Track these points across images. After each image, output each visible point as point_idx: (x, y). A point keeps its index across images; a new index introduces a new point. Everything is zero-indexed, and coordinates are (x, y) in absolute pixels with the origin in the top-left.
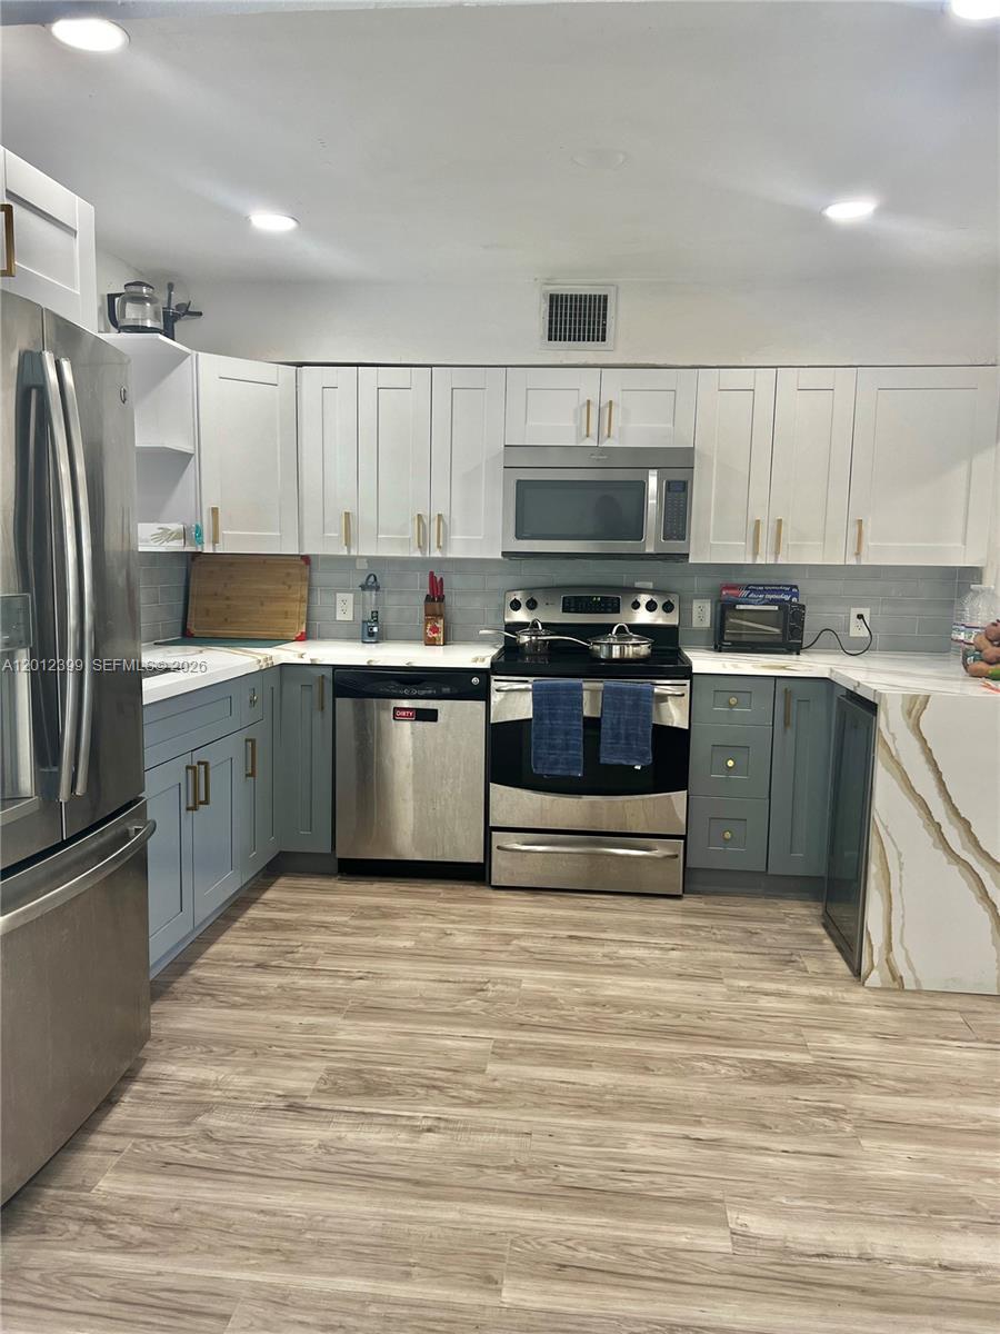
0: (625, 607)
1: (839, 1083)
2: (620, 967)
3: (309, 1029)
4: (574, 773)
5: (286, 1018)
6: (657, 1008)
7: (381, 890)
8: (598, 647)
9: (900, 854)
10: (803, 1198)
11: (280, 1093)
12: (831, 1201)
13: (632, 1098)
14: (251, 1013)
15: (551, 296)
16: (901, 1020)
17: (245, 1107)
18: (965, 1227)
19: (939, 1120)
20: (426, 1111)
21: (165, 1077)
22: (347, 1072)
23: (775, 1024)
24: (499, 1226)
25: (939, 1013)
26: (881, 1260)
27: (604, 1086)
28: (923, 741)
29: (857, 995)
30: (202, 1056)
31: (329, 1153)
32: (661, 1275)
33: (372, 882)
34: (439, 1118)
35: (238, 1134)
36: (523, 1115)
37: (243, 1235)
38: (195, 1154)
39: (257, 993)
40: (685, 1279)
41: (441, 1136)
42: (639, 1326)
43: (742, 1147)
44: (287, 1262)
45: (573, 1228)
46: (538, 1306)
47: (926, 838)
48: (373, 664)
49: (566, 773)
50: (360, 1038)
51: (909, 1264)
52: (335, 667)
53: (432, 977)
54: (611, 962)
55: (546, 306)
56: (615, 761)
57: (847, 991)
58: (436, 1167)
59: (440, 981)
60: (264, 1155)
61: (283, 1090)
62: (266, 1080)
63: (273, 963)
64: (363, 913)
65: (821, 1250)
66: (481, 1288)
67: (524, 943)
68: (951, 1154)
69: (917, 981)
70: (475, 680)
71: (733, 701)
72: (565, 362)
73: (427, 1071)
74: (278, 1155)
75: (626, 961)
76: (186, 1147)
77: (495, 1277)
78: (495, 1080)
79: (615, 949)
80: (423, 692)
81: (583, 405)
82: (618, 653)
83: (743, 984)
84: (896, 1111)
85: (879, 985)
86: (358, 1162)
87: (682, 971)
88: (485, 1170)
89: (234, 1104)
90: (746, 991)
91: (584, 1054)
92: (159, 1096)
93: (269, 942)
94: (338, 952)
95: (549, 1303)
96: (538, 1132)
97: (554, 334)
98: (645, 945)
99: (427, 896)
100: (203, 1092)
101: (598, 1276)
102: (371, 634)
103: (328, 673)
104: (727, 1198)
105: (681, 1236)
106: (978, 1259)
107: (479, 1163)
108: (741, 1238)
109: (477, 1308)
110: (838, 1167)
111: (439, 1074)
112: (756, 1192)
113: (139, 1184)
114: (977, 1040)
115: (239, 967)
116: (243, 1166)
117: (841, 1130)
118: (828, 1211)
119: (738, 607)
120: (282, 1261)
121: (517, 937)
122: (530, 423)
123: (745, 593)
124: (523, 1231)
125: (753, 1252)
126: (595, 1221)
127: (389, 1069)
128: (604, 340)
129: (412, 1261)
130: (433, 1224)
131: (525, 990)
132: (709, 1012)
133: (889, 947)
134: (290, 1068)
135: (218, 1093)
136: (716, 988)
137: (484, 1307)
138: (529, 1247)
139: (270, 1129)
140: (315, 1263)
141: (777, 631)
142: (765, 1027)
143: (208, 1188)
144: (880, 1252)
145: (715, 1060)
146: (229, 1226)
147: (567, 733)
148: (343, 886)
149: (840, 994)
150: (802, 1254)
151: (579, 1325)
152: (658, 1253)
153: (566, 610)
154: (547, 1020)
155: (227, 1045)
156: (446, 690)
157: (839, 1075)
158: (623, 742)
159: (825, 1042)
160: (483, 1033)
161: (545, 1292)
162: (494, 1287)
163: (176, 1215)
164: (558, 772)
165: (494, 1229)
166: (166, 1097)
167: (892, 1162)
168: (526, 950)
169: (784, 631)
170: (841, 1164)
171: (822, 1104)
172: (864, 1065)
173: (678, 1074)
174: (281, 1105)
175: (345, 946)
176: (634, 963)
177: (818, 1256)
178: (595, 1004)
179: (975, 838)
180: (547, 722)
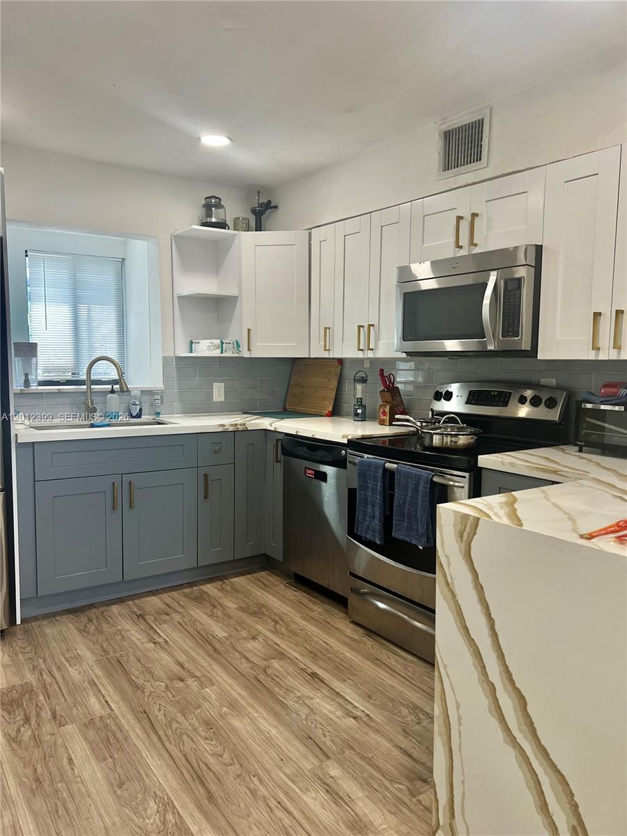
0: (514, 401)
4: (376, 541)
9: (458, 706)
15: (446, 133)
28: (475, 575)
48: (298, 434)
49: (373, 538)
52: (285, 434)
55: (442, 143)
70: (343, 453)
97: (448, 164)
102: (357, 414)
103: (282, 438)
122: (425, 245)
128: (480, 160)
133: (453, 813)
164: (369, 537)
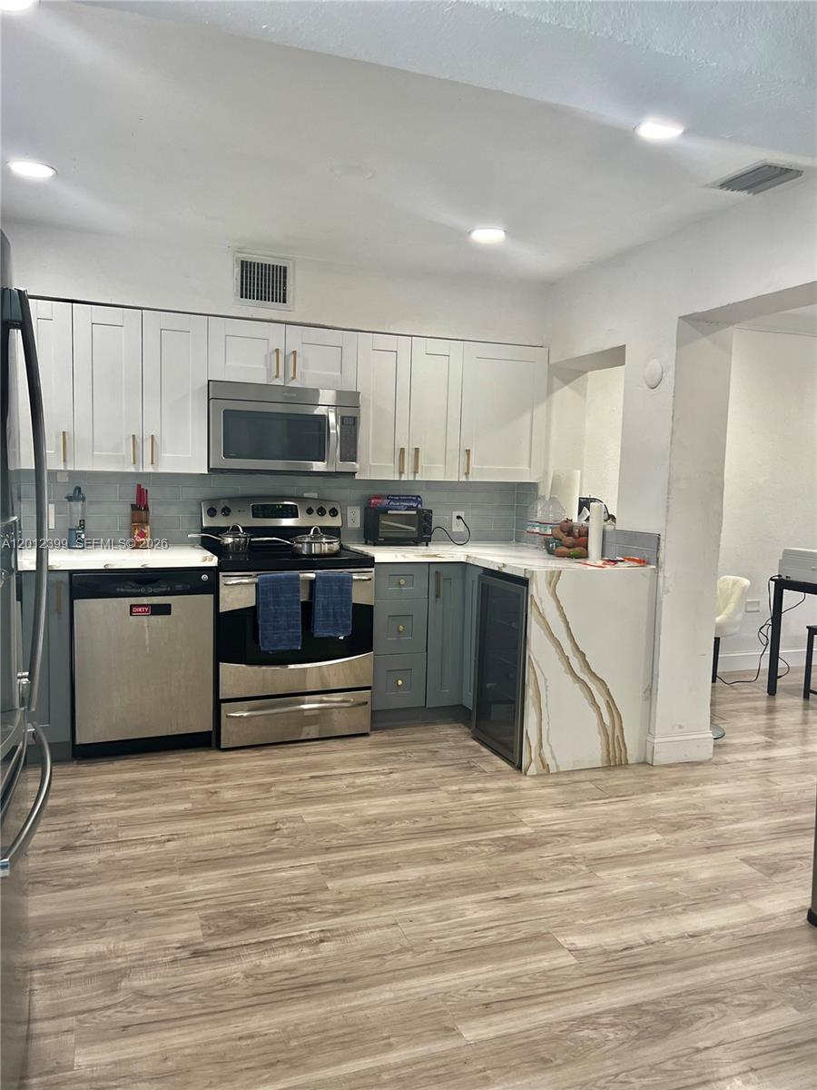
1: (559, 841)
2: (366, 793)
3: (157, 890)
4: (294, 647)
5: (132, 885)
6: (414, 816)
7: (124, 767)
8: (300, 545)
9: (546, 680)
10: (591, 917)
11: (178, 945)
12: (607, 915)
13: (444, 882)
14: (94, 889)
15: (242, 262)
16: (563, 793)
17: (156, 964)
18: (684, 910)
19: (625, 850)
20: (309, 927)
21: (57, 960)
22: (220, 915)
23: (493, 811)
24: (425, 992)
25: (581, 785)
26: (658, 941)
27: (419, 878)
28: (558, 601)
29: (526, 783)
30: (78, 934)
31: (257, 979)
32: (549, 990)
33: (111, 762)
34: (322, 931)
35: (169, 986)
36: (381, 912)
37: (240, 1060)
38: (141, 1013)
39: (83, 871)
40: (564, 988)
41: (333, 943)
42: (562, 1025)
43: (535, 896)
44: (293, 1067)
45: (474, 978)
46: (492, 1035)
47: (562, 668)
48: (110, 567)
49: (288, 648)
50: (208, 887)
51: (675, 939)
52: (71, 572)
53: (229, 828)
54: (356, 790)
55: (238, 270)
56: (326, 635)
57: (520, 780)
58: (346, 966)
59: (238, 830)
60: (206, 996)
61: (177, 942)
62: (156, 938)
63: (78, 844)
64: (122, 788)
65: (624, 946)
66: (447, 1036)
67: (283, 788)
68: (646, 869)
69: (557, 767)
70: (205, 577)
71: (402, 582)
72: (255, 317)
73: (285, 899)
74: (217, 993)
75: (366, 787)
76: (130, 1009)
77: (451, 1026)
78: (340, 893)
79: (352, 780)
80: (158, 590)
81: (273, 353)
82: (317, 549)
83: (454, 788)
84: (601, 850)
85: (535, 773)
86: (286, 979)
87: (409, 787)
88: (385, 957)
89: (142, 964)
90: (460, 792)
91: (388, 859)
92: (66, 977)
93: (57, 827)
94: (131, 823)
95: (497, 1031)
96: (402, 921)
97: (246, 292)
98: (371, 774)
99: (170, 766)
100: (104, 963)
101: (513, 1003)
102: (80, 541)
103: (66, 577)
104: (551, 930)
105: (544, 962)
106: (705, 926)
107: (377, 954)
108: (574, 951)
109: (455, 1051)
110: (596, 893)
111: (295, 899)
112: (563, 921)
113: (115, 1049)
114: (611, 797)
115: (46, 853)
116: (194, 1009)
117: (580, 870)
118: (610, 921)
119: (389, 512)
120: (288, 1069)
121: (272, 784)
122: (228, 364)
123: (387, 501)
124: (445, 991)
125: (589, 959)
126: (484, 969)
127: (252, 905)
128: (284, 302)
129: (385, 1035)
130: (379, 1005)
131: (310, 823)
132: (447, 811)
133: (541, 746)
134: (169, 924)
135: (119, 960)
136: (439, 795)
137: (459, 1048)
138: (455, 999)
139: (193, 975)
140: (314, 1060)
141: (414, 529)
142: (490, 815)
143: (180, 1035)
144: (655, 937)
145: (476, 843)
146: (224, 1057)
147: (288, 616)
148: (84, 768)
149: (516, 784)
150: (616, 951)
151: (526, 1038)
152: (537, 976)
153: (255, 516)
154: (343, 841)
155: (93, 919)
156: (179, 587)
157: (555, 836)
158: (331, 619)
159: (531, 816)
160: (304, 862)
161: (490, 1025)
162: (454, 1033)
163: (169, 1063)
164: (281, 648)
165: (423, 995)
166: (74, 976)
167: (621, 881)
168: (286, 793)
169: (419, 530)
170: (596, 890)
171: (558, 857)
172: (563, 826)
173: (459, 858)
174: (186, 954)
175: (131, 817)
176: (373, 787)
177: (625, 949)
178: (369, 822)
179: (588, 664)
180: (272, 607)
